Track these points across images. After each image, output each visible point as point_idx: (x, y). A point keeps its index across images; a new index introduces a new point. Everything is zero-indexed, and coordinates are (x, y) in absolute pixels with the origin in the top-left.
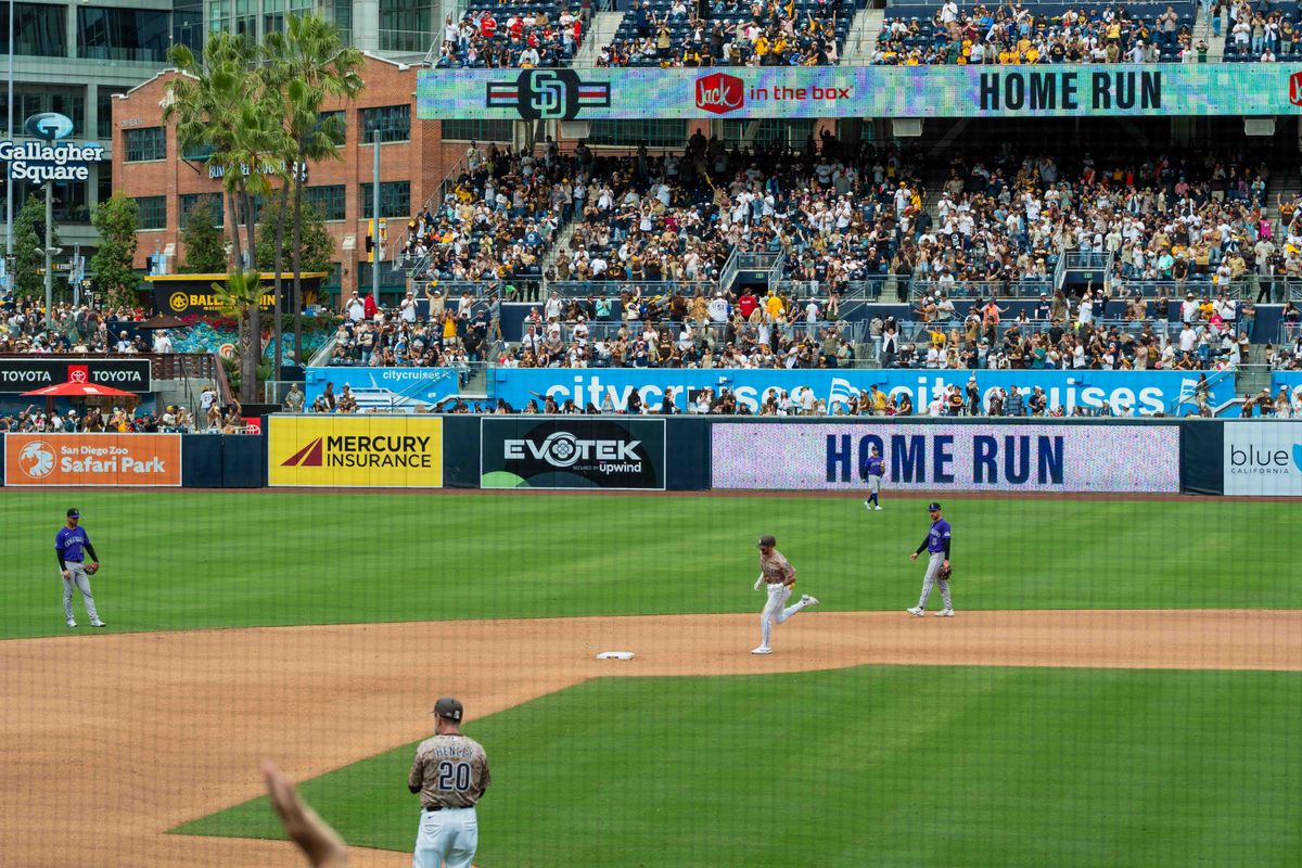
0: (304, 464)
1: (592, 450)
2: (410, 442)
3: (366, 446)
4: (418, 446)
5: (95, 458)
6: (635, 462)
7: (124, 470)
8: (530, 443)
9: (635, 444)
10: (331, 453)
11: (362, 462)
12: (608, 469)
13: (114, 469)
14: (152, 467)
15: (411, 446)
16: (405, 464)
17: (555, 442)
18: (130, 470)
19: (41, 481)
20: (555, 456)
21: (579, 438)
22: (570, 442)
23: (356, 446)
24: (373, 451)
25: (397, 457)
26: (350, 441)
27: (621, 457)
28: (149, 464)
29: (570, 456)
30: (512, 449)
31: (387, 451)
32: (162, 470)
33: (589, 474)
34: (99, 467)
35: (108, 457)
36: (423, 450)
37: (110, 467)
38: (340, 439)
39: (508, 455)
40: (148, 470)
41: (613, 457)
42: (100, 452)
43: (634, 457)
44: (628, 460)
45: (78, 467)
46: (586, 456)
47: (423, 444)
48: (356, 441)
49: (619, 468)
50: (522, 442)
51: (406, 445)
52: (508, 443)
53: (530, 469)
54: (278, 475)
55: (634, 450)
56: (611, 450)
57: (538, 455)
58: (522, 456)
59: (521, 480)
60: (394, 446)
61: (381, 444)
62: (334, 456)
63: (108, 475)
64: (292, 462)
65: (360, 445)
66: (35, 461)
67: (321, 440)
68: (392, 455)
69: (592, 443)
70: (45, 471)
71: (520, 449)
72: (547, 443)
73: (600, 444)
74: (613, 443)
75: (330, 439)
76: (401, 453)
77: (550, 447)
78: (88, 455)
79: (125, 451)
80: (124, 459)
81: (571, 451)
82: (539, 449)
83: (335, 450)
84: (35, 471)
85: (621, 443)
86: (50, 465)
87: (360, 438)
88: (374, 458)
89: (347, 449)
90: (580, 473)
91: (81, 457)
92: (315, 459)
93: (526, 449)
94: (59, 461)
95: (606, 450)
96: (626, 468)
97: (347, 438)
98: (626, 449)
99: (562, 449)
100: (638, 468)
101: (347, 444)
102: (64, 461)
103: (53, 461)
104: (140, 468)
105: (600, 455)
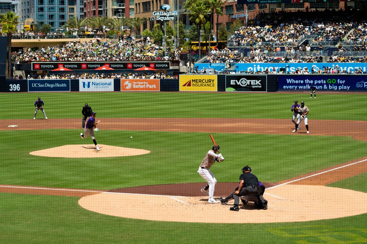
0: (187, 86)
1: (250, 82)
2: (210, 81)
3: (200, 82)
4: (212, 82)
5: (141, 84)
6: (260, 85)
7: (147, 87)
8: (237, 81)
9: (260, 81)
10: (193, 83)
11: (200, 85)
12: (254, 87)
13: (145, 87)
14: (153, 87)
15: (210, 82)
16: (209, 86)
17: (242, 81)
18: (148, 87)
19: (129, 90)
20: (242, 84)
21: (247, 80)
22: (245, 81)
23: (198, 82)
24: (202, 83)
25: (207, 84)
26: (197, 80)
27: (257, 84)
28: (152, 86)
29: (245, 84)
30: (232, 82)
31: (205, 83)
32: (155, 87)
33: (249, 88)
34: (141, 87)
35: (143, 84)
36: (213, 82)
37: (144, 87)
38: (195, 80)
39: (232, 84)
40: (152, 87)
41: (255, 84)
42: (142, 83)
43: (260, 84)
44: (258, 85)
45: (137, 87)
46: (249, 84)
47: (213, 81)
48: (198, 80)
49: (256, 87)
50: (234, 81)
51: (209, 81)
52: (232, 81)
53: (237, 87)
54: (181, 88)
55: (259, 82)
56: (255, 82)
57: (238, 84)
58: (235, 84)
59: (234, 89)
60: (207, 82)
61: (204, 81)
62: (194, 84)
63: (143, 89)
64: (184, 85)
65: (199, 81)
66: (127, 85)
67: (190, 81)
68: (206, 84)
69: (250, 81)
70: (130, 88)
71: (234, 82)
72: (240, 81)
73: (252, 81)
74: (255, 81)
75: (193, 80)
76: (208, 83)
77: (241, 82)
78: (139, 84)
79: (147, 83)
80: (147, 85)
81: (245, 83)
82: (238, 82)
83: (194, 82)
84: (127, 88)
85: (257, 81)
86: (130, 86)
87: (199, 80)
88: (202, 85)
89: (196, 82)
90: (247, 88)
91: (137, 84)
92: (189, 85)
93: (235, 82)
94: (133, 85)
95: (253, 82)
96: (258, 87)
97: (196, 80)
98: (258, 82)
99: (244, 82)
100: (260, 87)
101: (196, 81)
102: (134, 85)
103: (131, 85)
104: (150, 87)
105: (252, 84)
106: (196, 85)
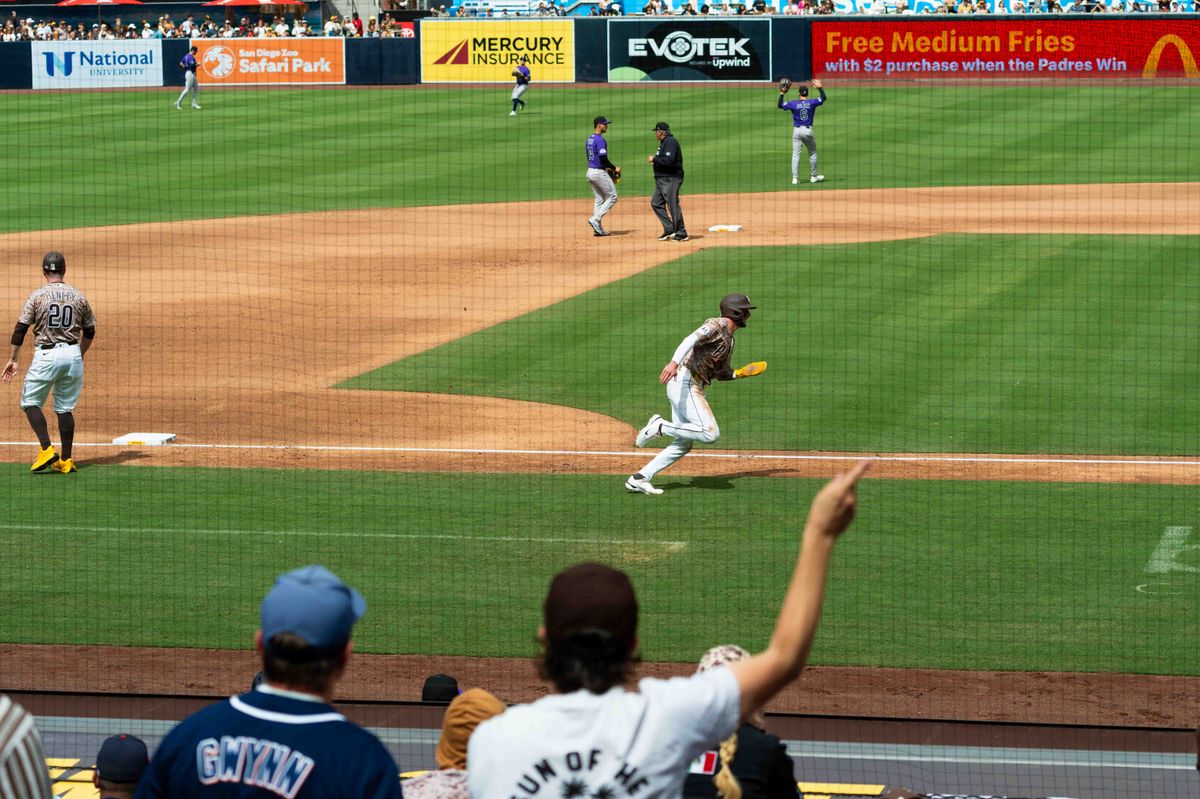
0: (453, 63)
1: (706, 47)
2: (545, 42)
3: (507, 46)
4: (552, 46)
5: (269, 60)
6: (744, 58)
7: (295, 70)
8: (652, 42)
9: (744, 41)
10: (476, 53)
11: (503, 60)
12: (720, 64)
13: (286, 70)
14: (319, 67)
15: (547, 46)
16: (541, 62)
17: (673, 41)
18: (300, 70)
19: (223, 81)
20: (673, 53)
21: (695, 36)
22: (686, 40)
23: (498, 47)
24: (513, 51)
25: (535, 55)
26: (492, 42)
27: (732, 53)
28: (316, 64)
29: (687, 53)
30: (635, 47)
31: (526, 51)
32: (328, 70)
33: (702, 66)
34: (273, 68)
35: (279, 59)
36: (557, 49)
37: (283, 68)
38: (484, 40)
39: (632, 52)
40: (316, 70)
41: (725, 53)
42: (274, 54)
43: (744, 53)
44: (738, 55)
45: (254, 68)
46: (701, 53)
47: (557, 44)
48: (498, 42)
49: (730, 63)
50: (644, 41)
51: (542, 45)
52: (632, 42)
53: (652, 65)
54: (430, 73)
55: (744, 47)
56: (723, 47)
57: (658, 52)
58: (644, 53)
59: (644, 74)
60: (532, 46)
61: (520, 44)
62: (479, 56)
63: (280, 75)
64: (443, 60)
65: (502, 46)
66: (216, 63)
68: (530, 54)
69: (706, 41)
70: (226, 72)
71: (643, 47)
72: (666, 42)
73: (713, 42)
74: (725, 40)
75: (475, 41)
76: (538, 52)
77: (669, 45)
78: (262, 57)
79: (295, 53)
80: (295, 61)
81: (687, 48)
82: (659, 45)
83: (480, 50)
84: (217, 72)
85: (732, 40)
86: (230, 66)
87: (502, 39)
88: (514, 57)
89: (490, 49)
90: (696, 68)
91: (257, 59)
92: (462, 58)
93: (648, 47)
94: (238, 62)
95: (719, 47)
96: (736, 62)
97: (490, 40)
98: (736, 46)
99: (680, 47)
100: (746, 63)
101: (490, 45)
102: (242, 63)
103: (233, 62)
104: (308, 68)
105: (713, 52)
106: (489, 60)
